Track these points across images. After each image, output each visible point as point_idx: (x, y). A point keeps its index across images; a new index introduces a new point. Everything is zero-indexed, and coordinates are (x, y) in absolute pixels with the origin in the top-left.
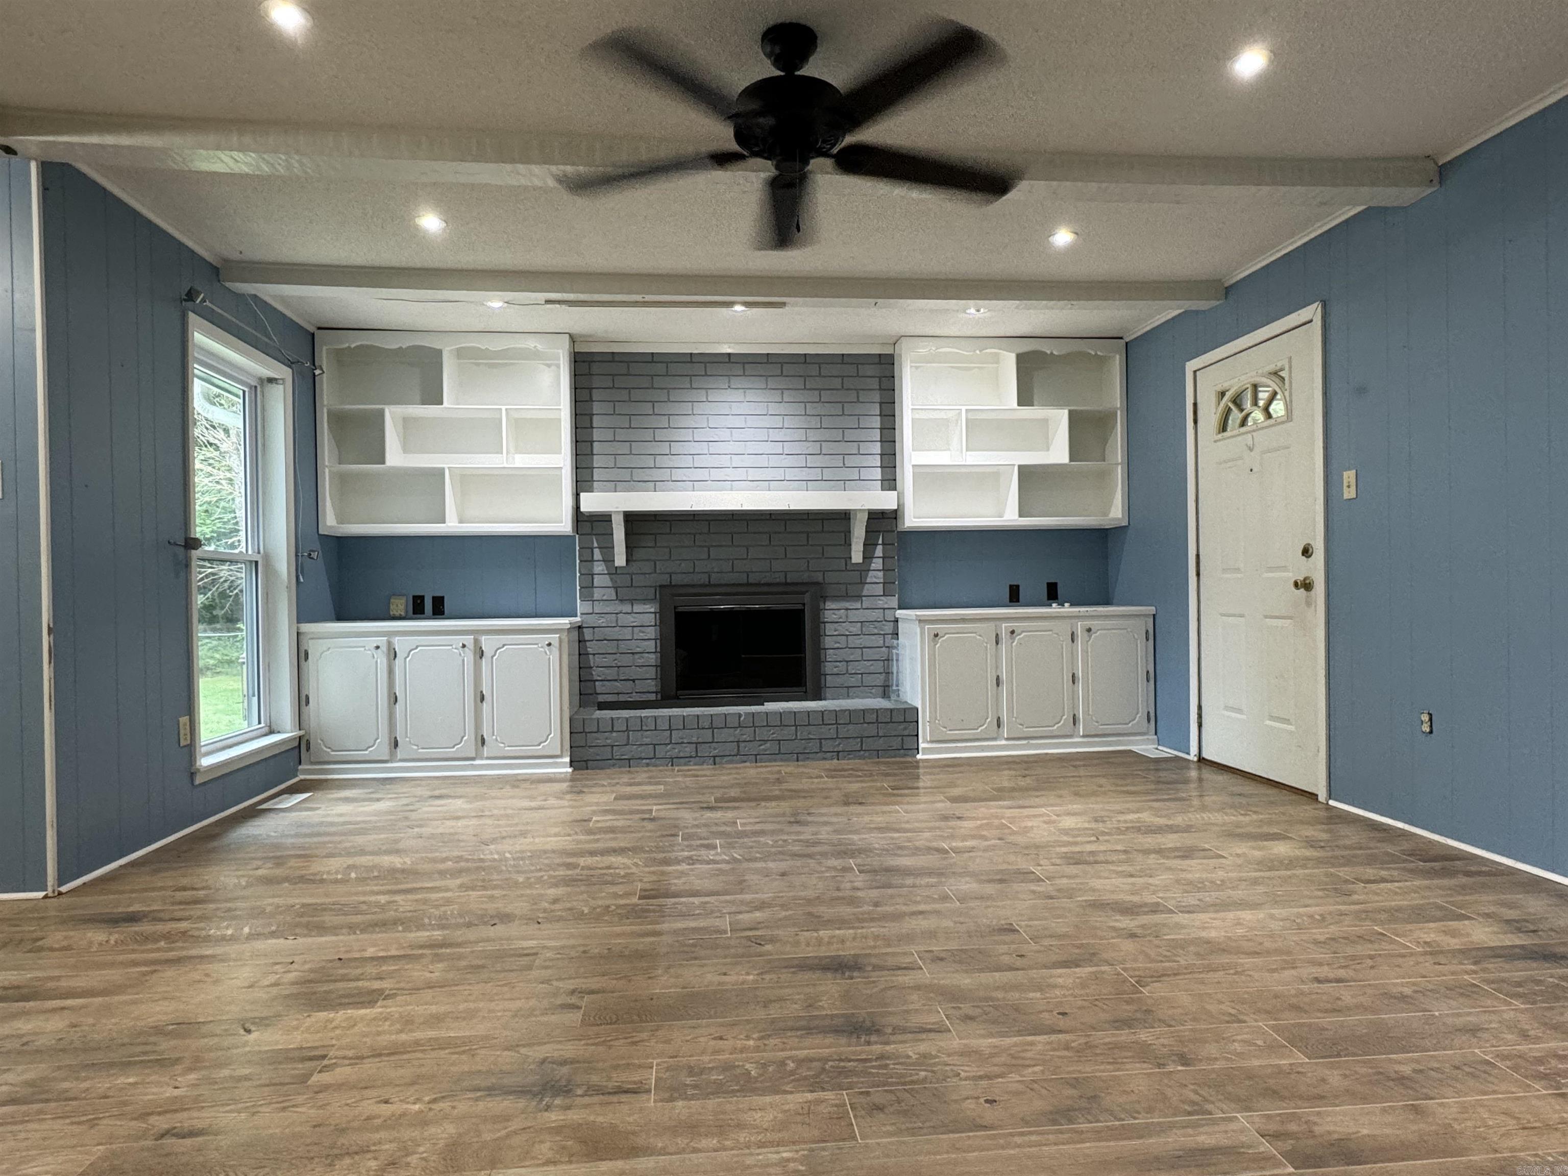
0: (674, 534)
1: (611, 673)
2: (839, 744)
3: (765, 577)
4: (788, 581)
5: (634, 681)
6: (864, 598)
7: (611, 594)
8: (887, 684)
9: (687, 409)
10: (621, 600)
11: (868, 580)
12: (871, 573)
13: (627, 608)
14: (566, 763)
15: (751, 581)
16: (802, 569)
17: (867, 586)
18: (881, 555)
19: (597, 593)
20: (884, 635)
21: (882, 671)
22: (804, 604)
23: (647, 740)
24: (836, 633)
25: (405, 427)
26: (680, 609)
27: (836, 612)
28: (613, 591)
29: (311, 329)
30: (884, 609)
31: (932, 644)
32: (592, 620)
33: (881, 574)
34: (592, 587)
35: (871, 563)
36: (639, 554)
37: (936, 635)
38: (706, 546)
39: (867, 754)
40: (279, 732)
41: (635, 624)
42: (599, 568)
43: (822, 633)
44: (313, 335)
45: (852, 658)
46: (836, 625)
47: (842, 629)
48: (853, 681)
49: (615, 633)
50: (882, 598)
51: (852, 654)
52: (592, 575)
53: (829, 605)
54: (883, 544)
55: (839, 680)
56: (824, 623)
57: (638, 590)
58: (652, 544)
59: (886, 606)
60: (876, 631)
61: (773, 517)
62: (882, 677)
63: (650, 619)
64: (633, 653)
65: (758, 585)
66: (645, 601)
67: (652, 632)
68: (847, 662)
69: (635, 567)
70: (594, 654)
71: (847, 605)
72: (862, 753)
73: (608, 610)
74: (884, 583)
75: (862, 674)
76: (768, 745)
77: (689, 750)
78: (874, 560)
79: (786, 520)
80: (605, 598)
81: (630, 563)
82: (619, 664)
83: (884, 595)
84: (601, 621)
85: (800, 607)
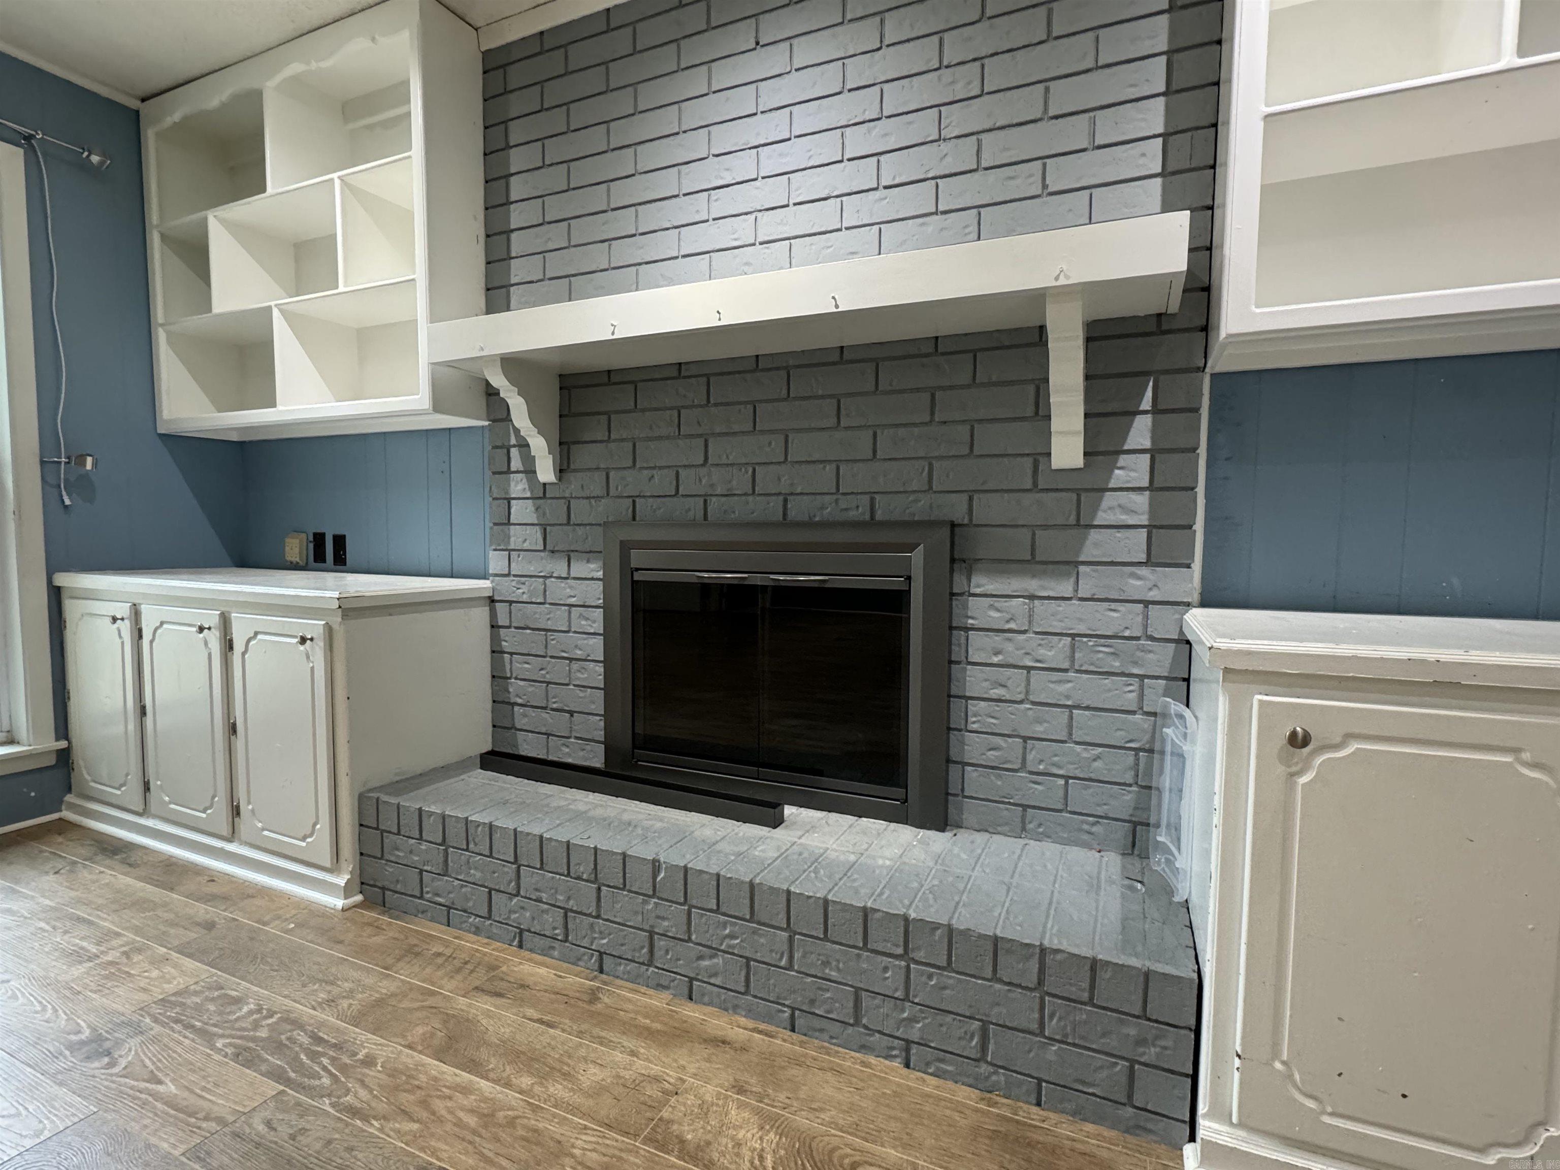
0: (643, 410)
1: (535, 693)
2: (912, 1020)
3: (823, 508)
4: (879, 516)
5: (571, 713)
6: (1082, 568)
7: (534, 538)
8: (1141, 817)
9: (666, 121)
10: (553, 552)
11: (1102, 518)
12: (1109, 499)
13: (560, 568)
14: (337, 886)
15: (792, 514)
16: (915, 486)
17: (1094, 535)
18: (1147, 444)
19: (517, 536)
20: (1142, 677)
21: (1129, 777)
22: (909, 578)
23: (476, 875)
24: (995, 660)
25: (297, 260)
26: (638, 576)
27: (1001, 603)
28: (537, 533)
29: (134, 104)
30: (1147, 603)
31: (1281, 770)
32: (509, 589)
33: (1142, 501)
34: (509, 523)
35: (1113, 466)
36: (583, 456)
37: (1298, 741)
38: (699, 436)
39: (1000, 1077)
40: (18, 743)
41: (572, 601)
42: (518, 486)
43: (957, 654)
44: (137, 112)
45: (1039, 730)
46: (998, 638)
47: (1012, 650)
48: (1037, 792)
49: (541, 616)
50: (1144, 571)
51: (1039, 721)
52: (509, 500)
53: (982, 583)
54: (1156, 410)
55: (999, 784)
56: (967, 629)
57: (580, 531)
58: (601, 435)
59: (1153, 595)
60: (1116, 665)
61: (847, 355)
62: (1129, 797)
63: (595, 593)
64: (571, 659)
65: (809, 525)
66: (590, 554)
67: (596, 621)
68: (1025, 739)
69: (574, 485)
70: (511, 654)
71: (1032, 585)
72: (984, 1068)
73: (531, 569)
74: (1150, 528)
75: (1067, 778)
76: (718, 961)
77: (551, 920)
78: (1123, 460)
79: (877, 362)
80: (526, 546)
81: (566, 475)
82: (548, 678)
83: (1148, 563)
84: (522, 592)
85: (897, 583)
